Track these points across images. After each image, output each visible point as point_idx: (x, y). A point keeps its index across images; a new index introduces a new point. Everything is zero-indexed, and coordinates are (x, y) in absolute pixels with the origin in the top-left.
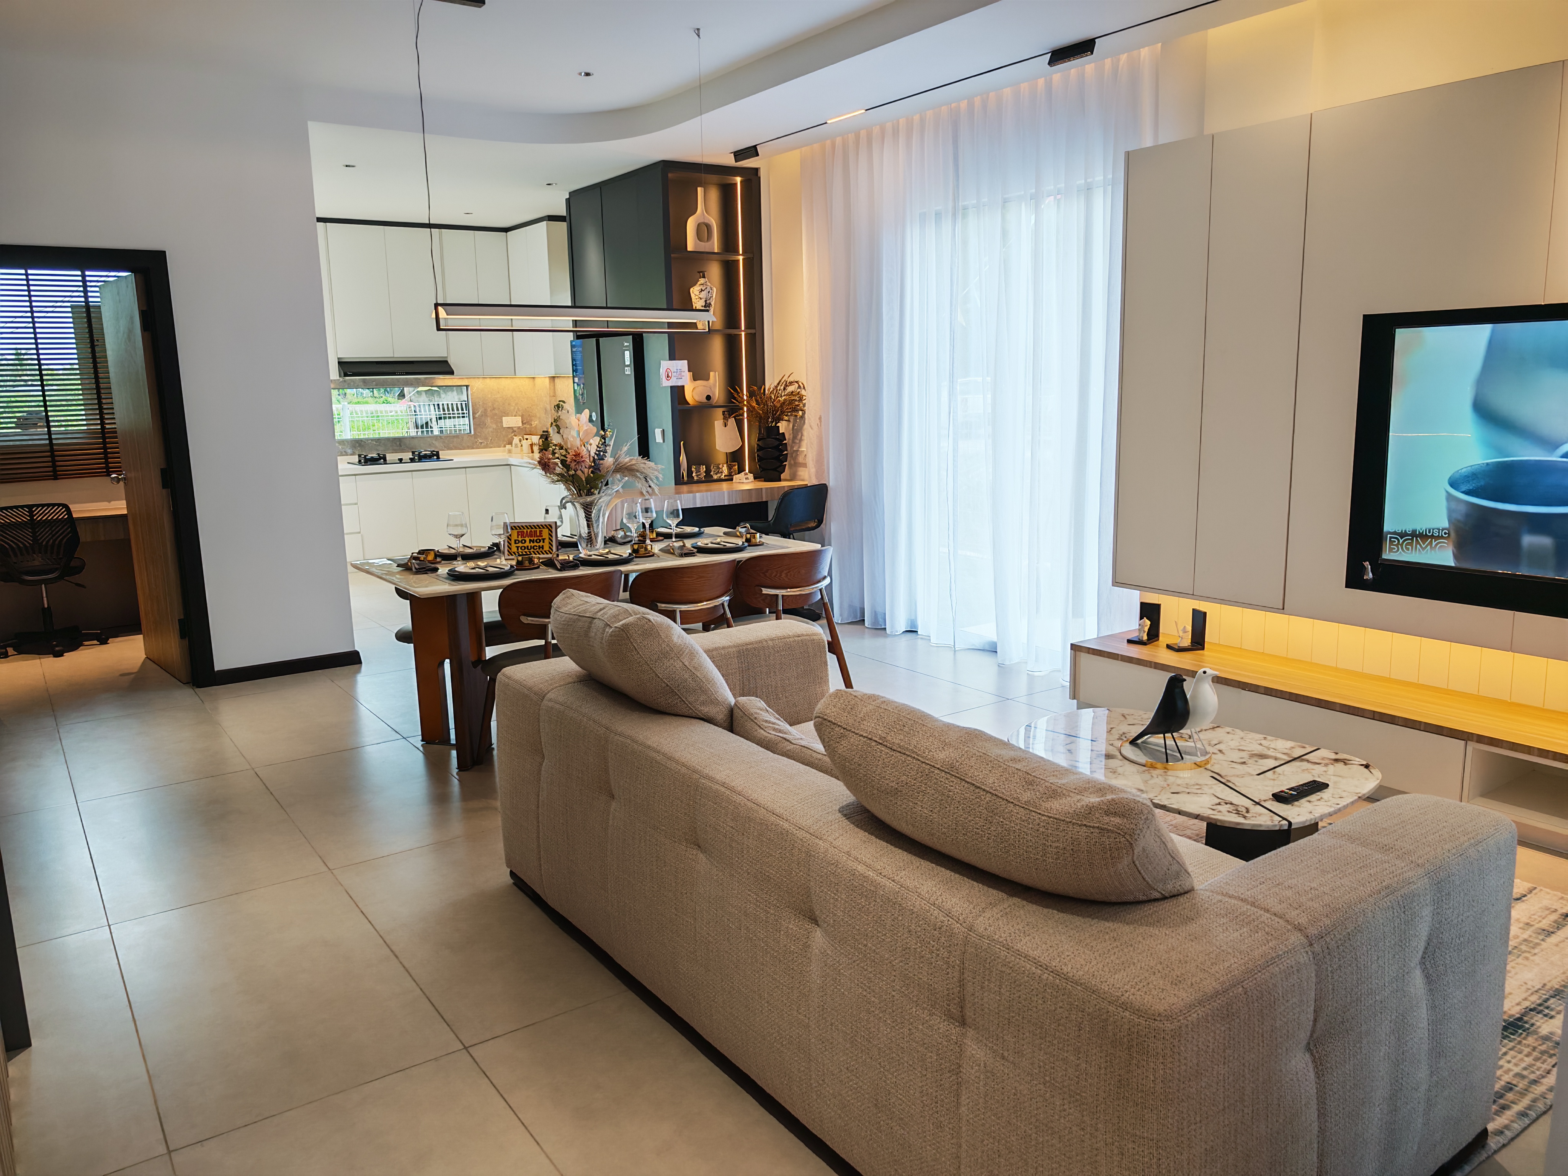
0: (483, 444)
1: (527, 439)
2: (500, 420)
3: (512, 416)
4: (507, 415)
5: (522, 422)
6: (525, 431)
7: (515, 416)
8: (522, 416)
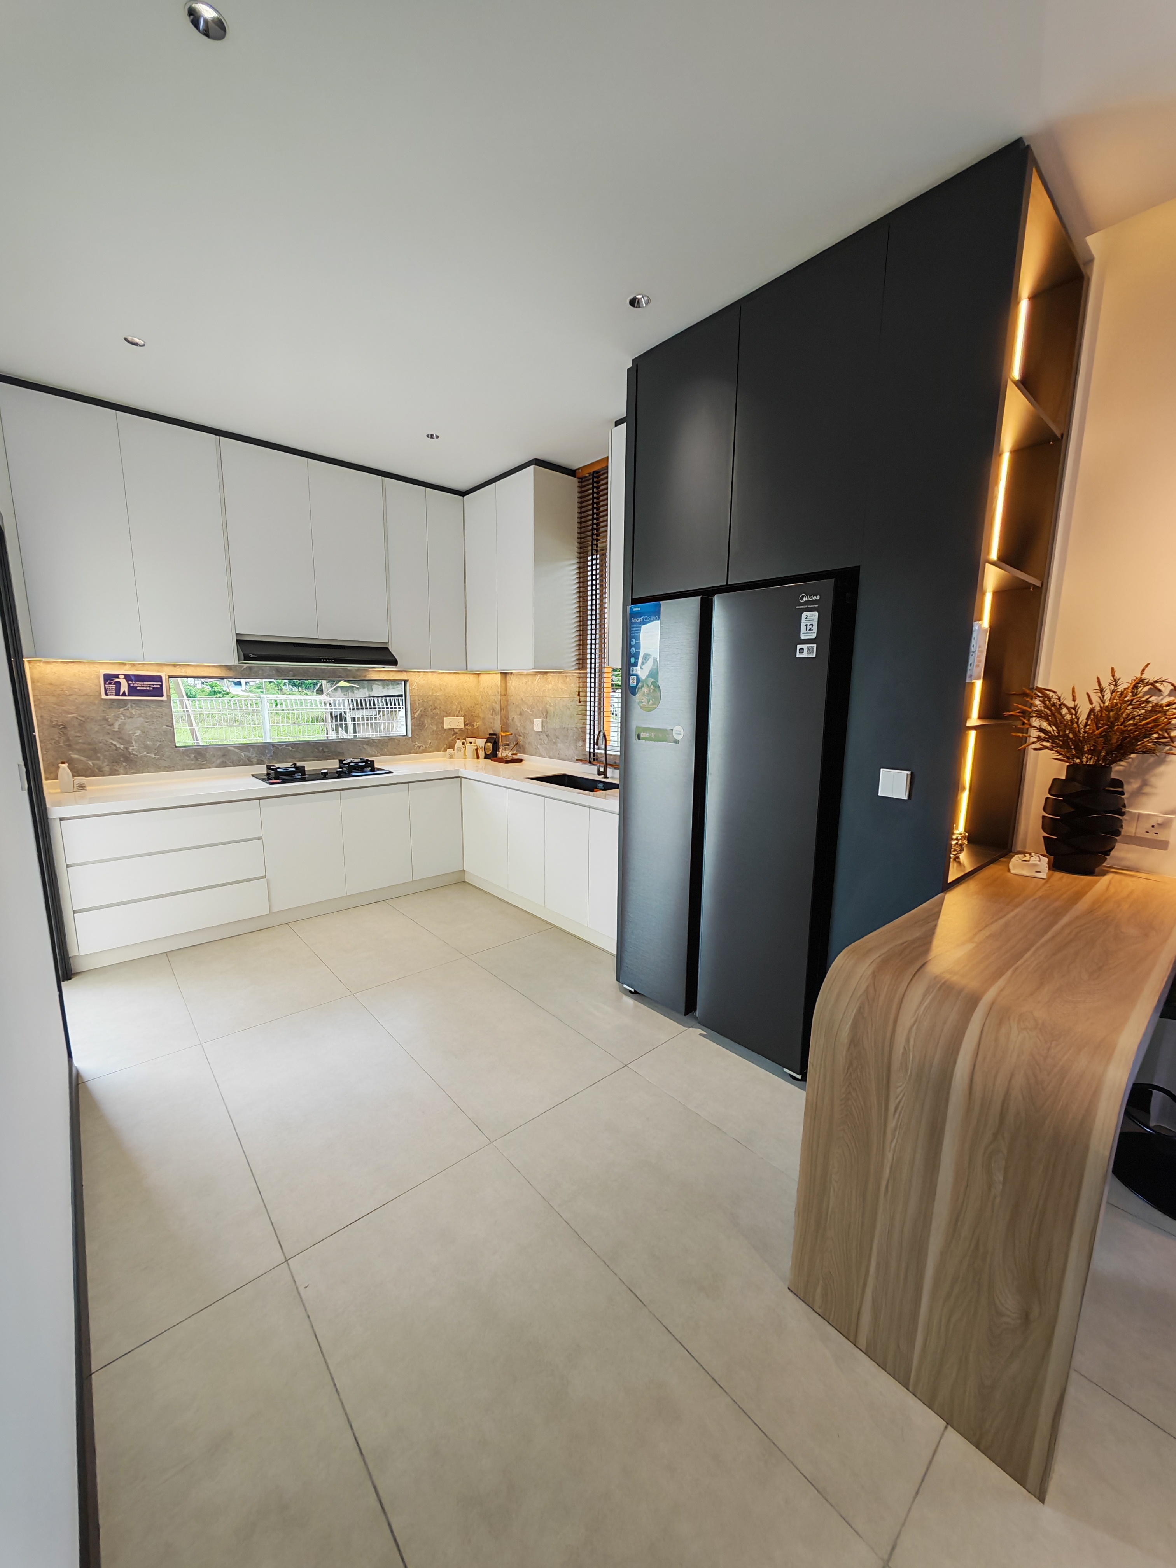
0: (421, 748)
1: (471, 743)
2: (441, 721)
3: (454, 716)
4: (449, 715)
5: (464, 723)
6: (467, 733)
7: (457, 716)
8: (464, 716)
